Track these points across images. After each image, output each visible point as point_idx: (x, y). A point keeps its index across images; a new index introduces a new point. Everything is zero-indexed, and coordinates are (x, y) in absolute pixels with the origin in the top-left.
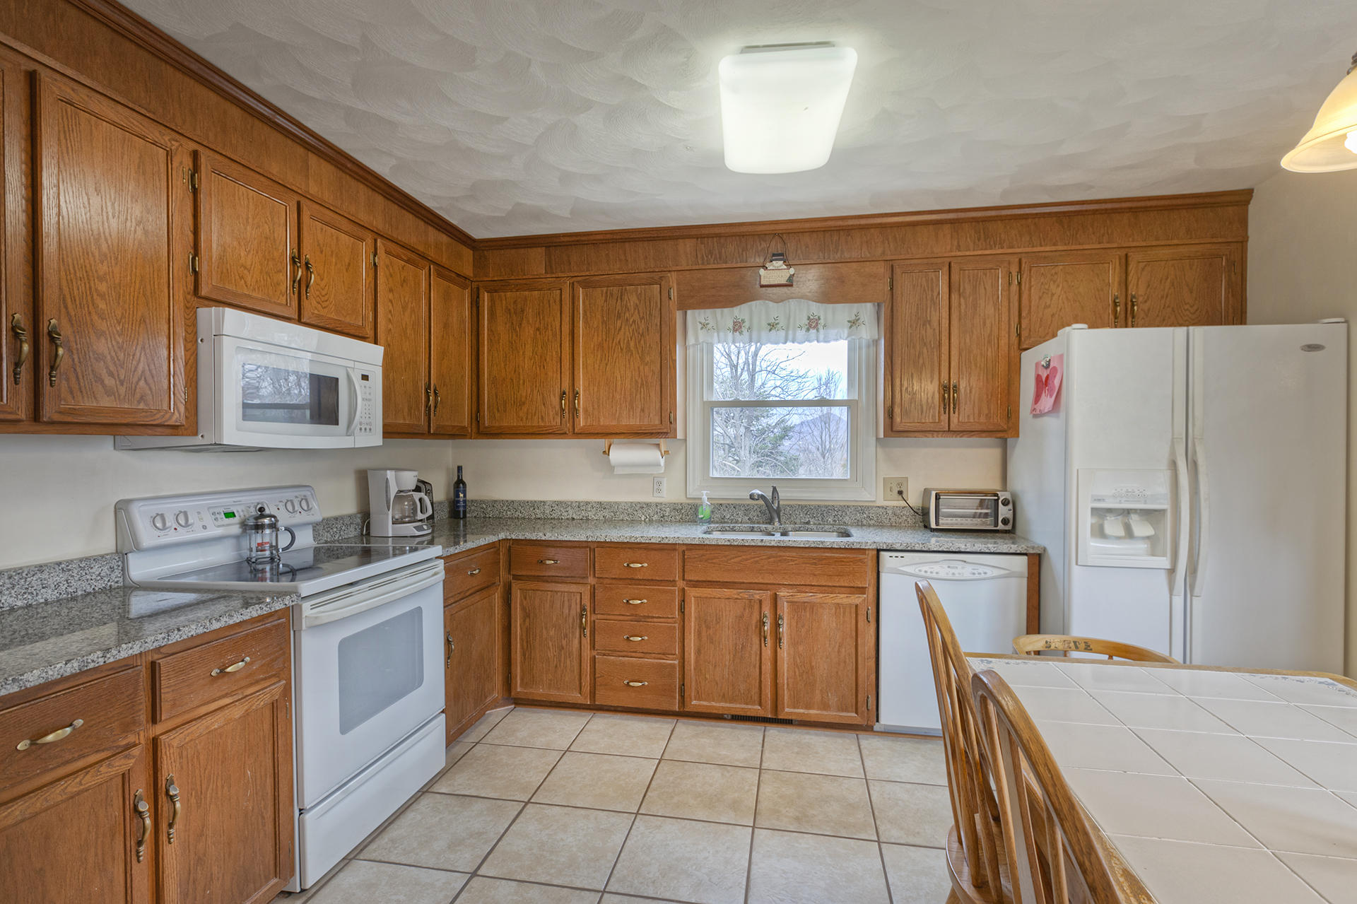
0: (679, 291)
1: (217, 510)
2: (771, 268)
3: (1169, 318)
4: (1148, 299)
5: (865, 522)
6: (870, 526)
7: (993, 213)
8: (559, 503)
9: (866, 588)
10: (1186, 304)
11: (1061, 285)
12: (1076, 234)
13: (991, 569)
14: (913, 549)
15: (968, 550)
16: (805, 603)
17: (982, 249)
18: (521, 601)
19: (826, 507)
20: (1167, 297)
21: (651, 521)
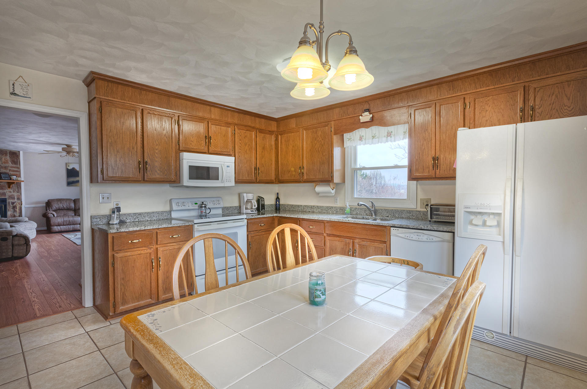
0: (334, 128)
1: (193, 202)
2: (364, 115)
3: (555, 114)
4: (541, 106)
5: (411, 217)
6: (413, 219)
7: (456, 77)
8: (305, 206)
9: (386, 241)
10: (565, 106)
11: (491, 106)
12: (500, 79)
13: (435, 237)
14: (403, 227)
15: (425, 229)
16: (364, 245)
17: (451, 94)
18: (281, 237)
19: (395, 210)
20: (553, 104)
21: (333, 213)
